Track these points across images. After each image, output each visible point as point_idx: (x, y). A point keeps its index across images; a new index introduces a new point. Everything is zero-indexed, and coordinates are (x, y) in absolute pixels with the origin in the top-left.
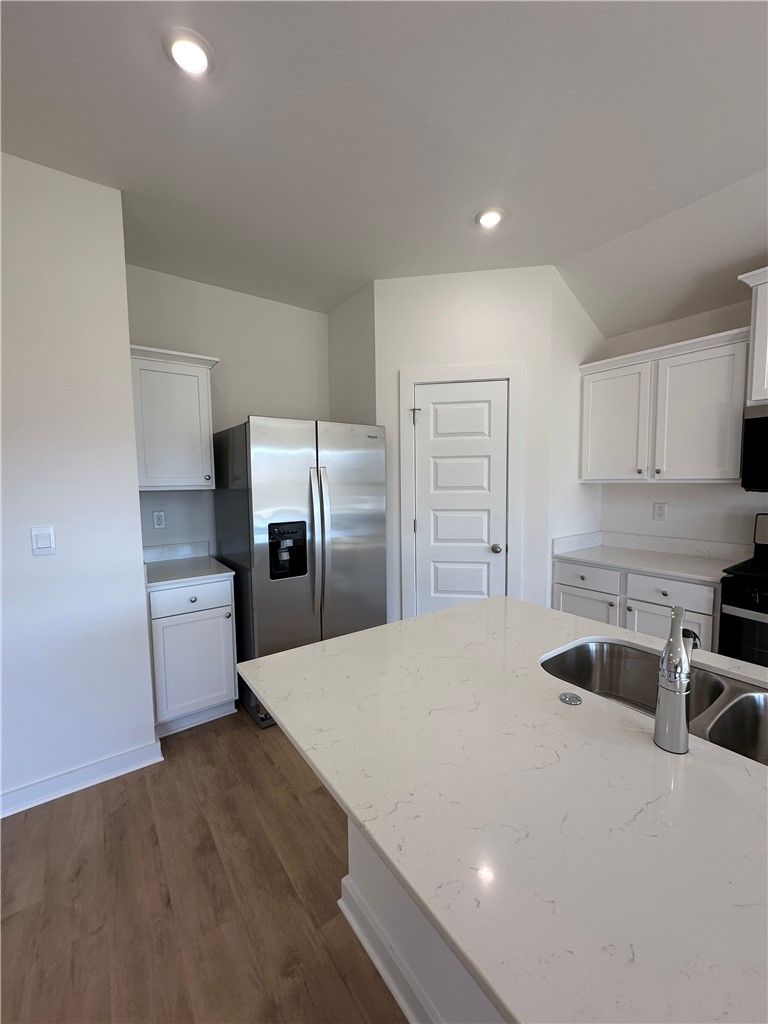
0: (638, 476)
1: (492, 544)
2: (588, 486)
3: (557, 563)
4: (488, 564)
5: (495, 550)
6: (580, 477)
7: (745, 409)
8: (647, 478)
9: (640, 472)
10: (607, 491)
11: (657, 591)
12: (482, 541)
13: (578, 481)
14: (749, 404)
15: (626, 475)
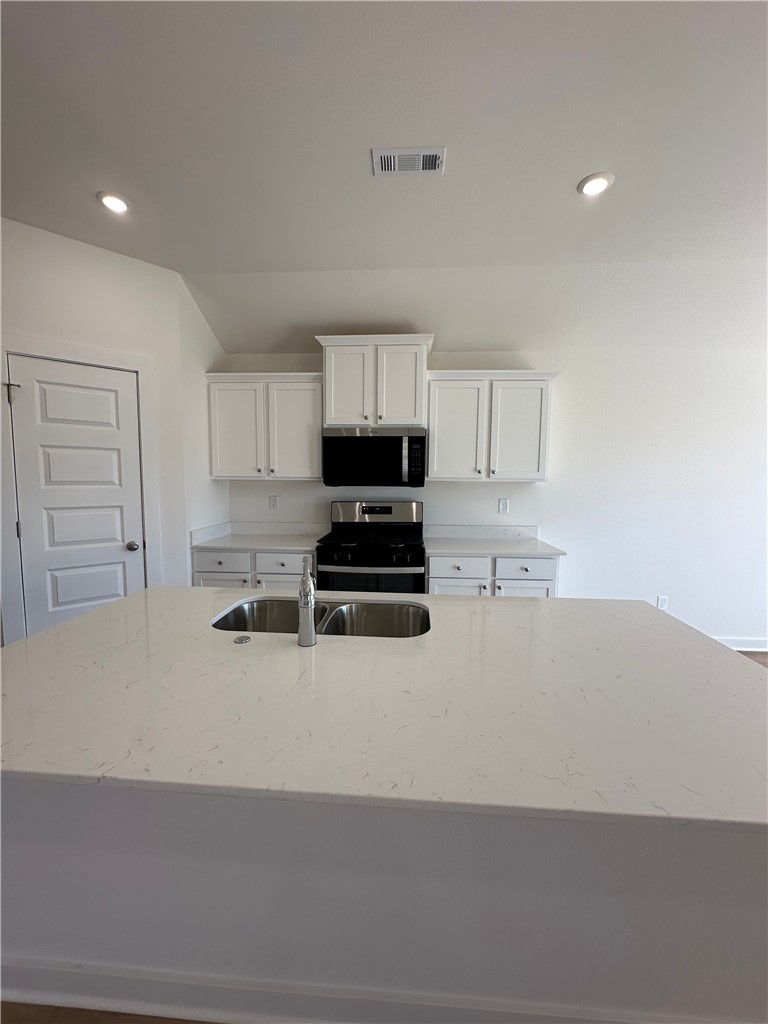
0: (259, 474)
1: (127, 542)
2: (218, 482)
3: (195, 554)
4: (124, 563)
5: (131, 548)
6: (211, 474)
7: (323, 429)
8: (264, 475)
9: (259, 471)
10: (234, 487)
11: (278, 564)
12: (115, 540)
13: (209, 478)
14: (325, 426)
15: (248, 473)
